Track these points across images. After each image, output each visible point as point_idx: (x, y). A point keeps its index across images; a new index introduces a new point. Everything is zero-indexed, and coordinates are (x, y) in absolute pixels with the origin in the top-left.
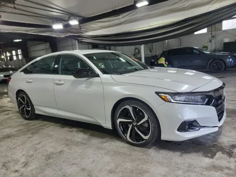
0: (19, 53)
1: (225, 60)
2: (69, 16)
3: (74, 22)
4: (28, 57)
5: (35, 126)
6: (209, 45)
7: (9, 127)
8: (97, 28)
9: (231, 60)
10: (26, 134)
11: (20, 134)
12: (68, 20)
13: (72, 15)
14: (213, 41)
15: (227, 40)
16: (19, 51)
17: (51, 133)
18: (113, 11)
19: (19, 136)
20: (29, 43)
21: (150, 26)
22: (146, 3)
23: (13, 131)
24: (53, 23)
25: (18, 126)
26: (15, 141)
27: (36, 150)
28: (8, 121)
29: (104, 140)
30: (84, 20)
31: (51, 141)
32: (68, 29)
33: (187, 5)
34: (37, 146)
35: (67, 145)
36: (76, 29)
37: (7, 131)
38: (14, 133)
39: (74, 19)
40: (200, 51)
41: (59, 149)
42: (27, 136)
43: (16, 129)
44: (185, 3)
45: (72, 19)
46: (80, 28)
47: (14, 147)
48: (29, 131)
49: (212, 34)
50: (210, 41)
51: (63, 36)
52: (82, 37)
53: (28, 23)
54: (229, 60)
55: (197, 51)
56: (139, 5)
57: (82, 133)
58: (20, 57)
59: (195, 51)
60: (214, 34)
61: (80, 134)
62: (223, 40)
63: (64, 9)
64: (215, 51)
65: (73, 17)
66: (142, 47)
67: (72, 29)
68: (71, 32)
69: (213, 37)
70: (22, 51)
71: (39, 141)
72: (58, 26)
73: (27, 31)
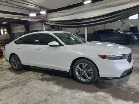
0: (5, 31)
1: (132, 37)
2: (40, 8)
3: (43, 12)
4: (11, 33)
5: (23, 80)
6: (121, 28)
7: (5, 80)
8: (57, 16)
9: (136, 37)
10: (18, 86)
11: (13, 86)
12: (39, 11)
13: (42, 8)
14: (124, 26)
15: (132, 26)
16: (5, 29)
17: (36, 85)
18: (68, 6)
19: (13, 87)
20: (12, 25)
21: (91, 16)
22: (90, 2)
23: (8, 83)
24: (30, 13)
25: (11, 79)
26: (11, 91)
27: (28, 99)
28: (4, 76)
29: (74, 91)
30: (49, 11)
31: (37, 91)
32: (38, 16)
33: (115, 4)
34: (28, 95)
35: (49, 95)
36: (44, 17)
37: (4, 83)
38: (9, 85)
39: (44, 10)
40: (117, 31)
41: (44, 99)
42: (19, 87)
43: (10, 82)
44: (114, 2)
45: (42, 10)
46: (47, 16)
47: (11, 96)
48: (19, 83)
49: (123, 22)
50: (122, 26)
51: (35, 21)
52: (47, 22)
53: (14, 12)
54: (135, 37)
55: (115, 31)
56: (85, 3)
57: (57, 85)
58: (6, 33)
59: (114, 31)
60: (124, 22)
61: (56, 86)
62: (129, 25)
63: (38, 4)
64: (125, 32)
65: (43, 9)
66: (86, 28)
67: (42, 17)
68: (41, 19)
69: (124, 23)
70: (7, 30)
71: (29, 91)
72: (33, 15)
73: (13, 17)
